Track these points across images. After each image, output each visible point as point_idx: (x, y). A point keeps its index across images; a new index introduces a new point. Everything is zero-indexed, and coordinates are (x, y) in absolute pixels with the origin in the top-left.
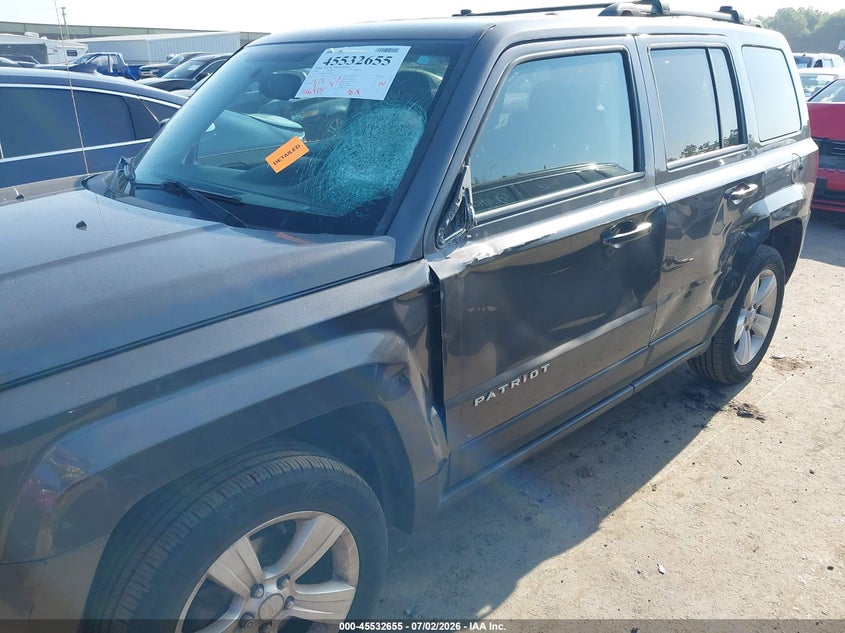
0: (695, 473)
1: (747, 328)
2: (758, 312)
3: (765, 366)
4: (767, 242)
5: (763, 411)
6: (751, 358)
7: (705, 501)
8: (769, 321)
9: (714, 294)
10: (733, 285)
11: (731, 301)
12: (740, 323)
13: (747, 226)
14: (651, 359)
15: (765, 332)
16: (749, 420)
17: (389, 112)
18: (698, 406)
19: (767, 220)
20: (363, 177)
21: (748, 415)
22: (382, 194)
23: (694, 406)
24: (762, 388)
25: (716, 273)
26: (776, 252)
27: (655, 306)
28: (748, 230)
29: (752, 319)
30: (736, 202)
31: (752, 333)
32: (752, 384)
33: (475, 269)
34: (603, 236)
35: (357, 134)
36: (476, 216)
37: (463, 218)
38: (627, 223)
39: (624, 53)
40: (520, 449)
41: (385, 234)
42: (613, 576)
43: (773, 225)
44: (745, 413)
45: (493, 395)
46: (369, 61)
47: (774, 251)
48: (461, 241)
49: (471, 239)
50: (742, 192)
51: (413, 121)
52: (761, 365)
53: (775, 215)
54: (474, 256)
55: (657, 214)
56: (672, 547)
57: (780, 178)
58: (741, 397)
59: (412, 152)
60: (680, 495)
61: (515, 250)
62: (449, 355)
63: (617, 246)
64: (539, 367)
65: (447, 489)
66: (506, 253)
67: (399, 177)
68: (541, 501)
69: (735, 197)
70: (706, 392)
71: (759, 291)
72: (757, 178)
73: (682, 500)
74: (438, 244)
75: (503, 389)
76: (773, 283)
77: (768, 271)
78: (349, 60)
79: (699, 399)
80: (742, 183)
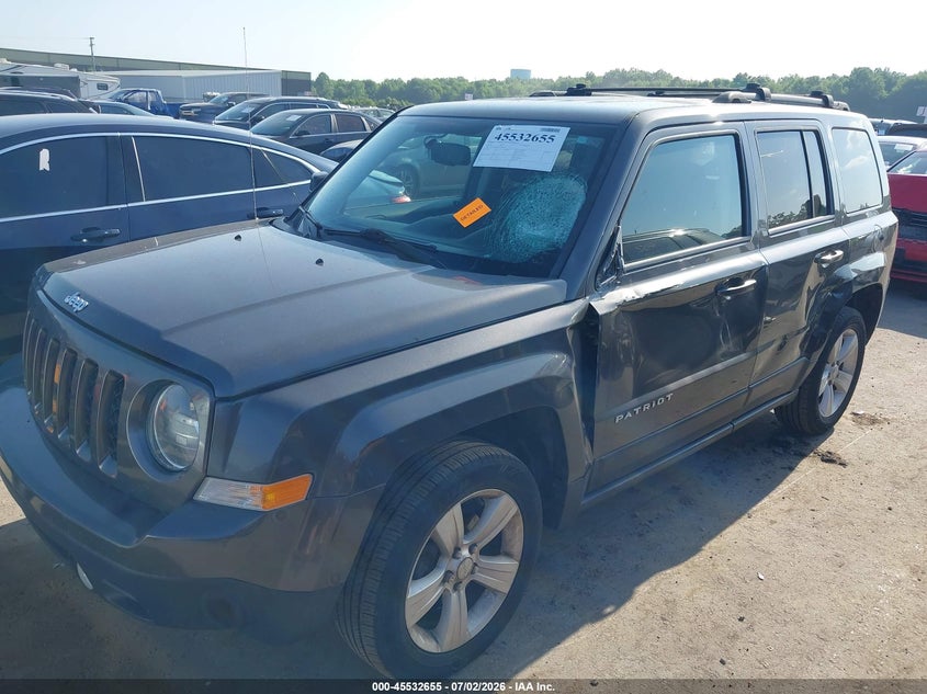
0: (785, 505)
1: (830, 383)
2: (840, 369)
3: (845, 420)
4: (850, 304)
5: (845, 458)
6: (833, 412)
7: (795, 527)
8: (850, 377)
9: (801, 346)
10: (818, 341)
11: (816, 355)
12: (825, 377)
13: (833, 288)
14: (750, 401)
15: (846, 389)
16: (832, 465)
17: (557, 181)
18: (785, 451)
19: (850, 283)
20: (536, 233)
21: (831, 461)
22: (554, 246)
23: (781, 452)
24: (844, 438)
25: (805, 328)
26: (859, 314)
27: (756, 353)
28: (833, 291)
29: (835, 374)
30: (824, 266)
31: (835, 388)
32: (834, 435)
33: (625, 308)
34: (716, 289)
35: (530, 198)
36: (625, 266)
37: (616, 268)
38: (736, 279)
39: (736, 137)
40: (638, 470)
41: (558, 278)
42: (720, 580)
43: (856, 289)
44: (829, 459)
45: (629, 415)
46: (535, 138)
47: (856, 313)
48: (612, 286)
49: (620, 285)
50: (829, 257)
51: (577, 190)
52: (842, 419)
53: (858, 279)
54: (624, 298)
55: (760, 272)
56: (768, 561)
57: (860, 248)
58: (824, 447)
59: (576, 213)
60: (772, 522)
61: (654, 295)
62: (601, 378)
63: (729, 298)
64: (664, 396)
65: (587, 494)
66: (646, 297)
67: (567, 233)
68: (650, 522)
69: (824, 261)
70: (792, 440)
71: (842, 348)
72: (843, 245)
73: (774, 526)
74: (596, 287)
75: (637, 410)
76: (855, 341)
77: (851, 331)
78: (518, 137)
79: (786, 446)
80: (830, 249)
